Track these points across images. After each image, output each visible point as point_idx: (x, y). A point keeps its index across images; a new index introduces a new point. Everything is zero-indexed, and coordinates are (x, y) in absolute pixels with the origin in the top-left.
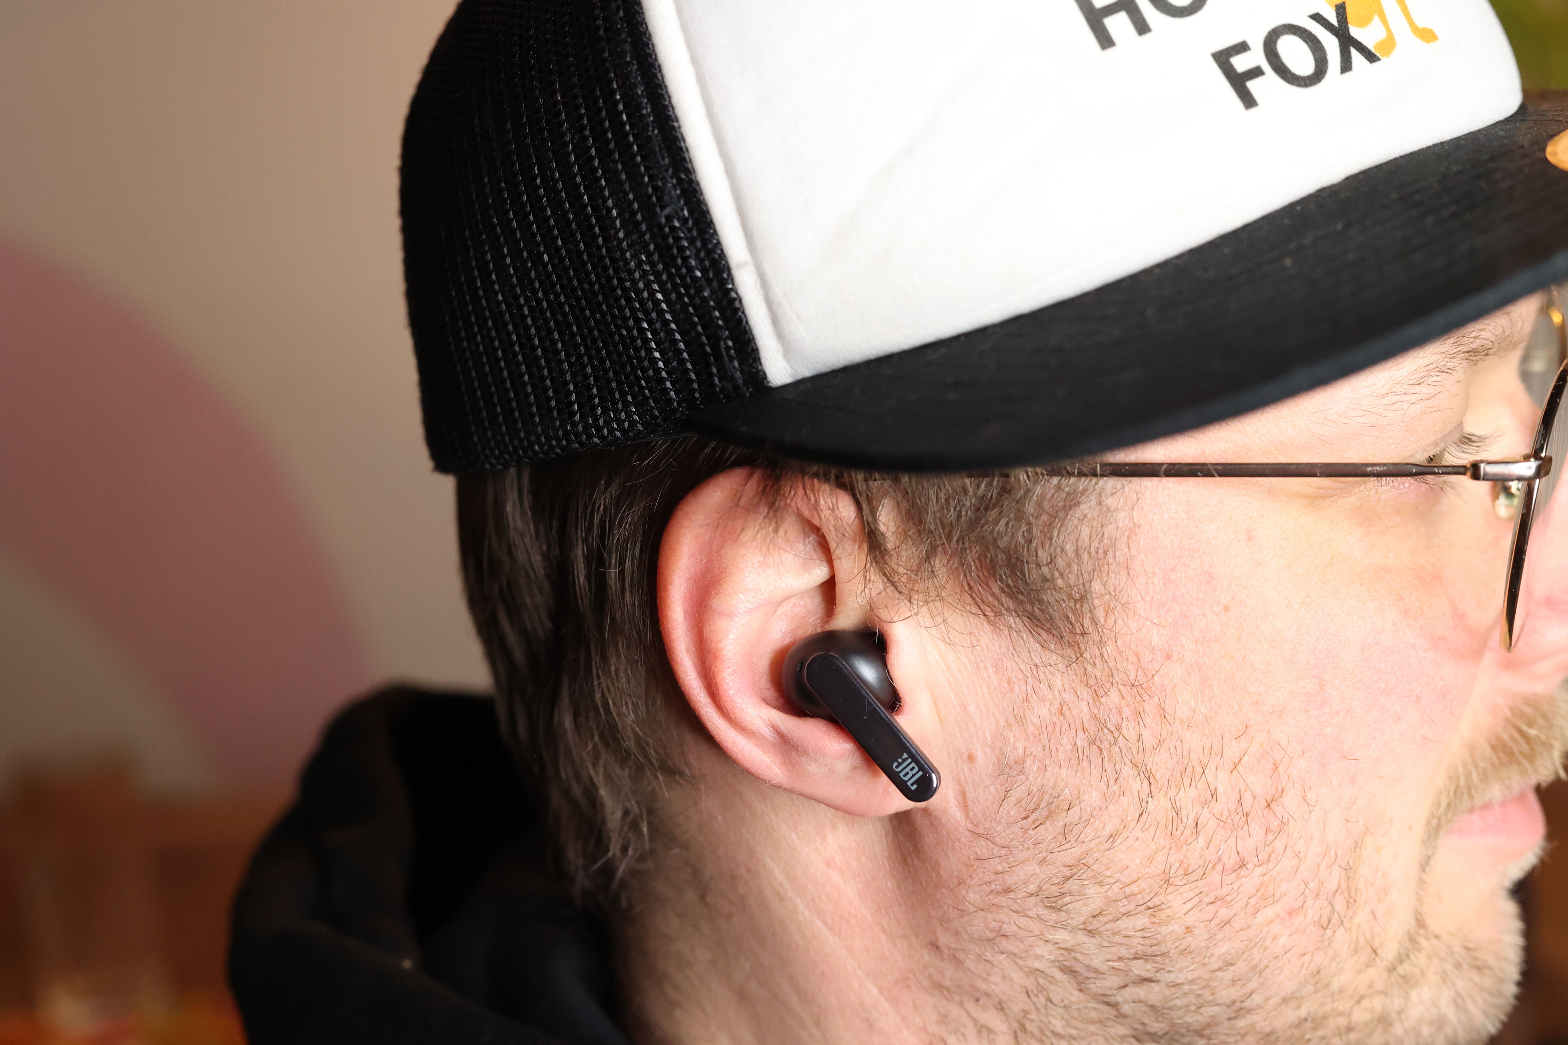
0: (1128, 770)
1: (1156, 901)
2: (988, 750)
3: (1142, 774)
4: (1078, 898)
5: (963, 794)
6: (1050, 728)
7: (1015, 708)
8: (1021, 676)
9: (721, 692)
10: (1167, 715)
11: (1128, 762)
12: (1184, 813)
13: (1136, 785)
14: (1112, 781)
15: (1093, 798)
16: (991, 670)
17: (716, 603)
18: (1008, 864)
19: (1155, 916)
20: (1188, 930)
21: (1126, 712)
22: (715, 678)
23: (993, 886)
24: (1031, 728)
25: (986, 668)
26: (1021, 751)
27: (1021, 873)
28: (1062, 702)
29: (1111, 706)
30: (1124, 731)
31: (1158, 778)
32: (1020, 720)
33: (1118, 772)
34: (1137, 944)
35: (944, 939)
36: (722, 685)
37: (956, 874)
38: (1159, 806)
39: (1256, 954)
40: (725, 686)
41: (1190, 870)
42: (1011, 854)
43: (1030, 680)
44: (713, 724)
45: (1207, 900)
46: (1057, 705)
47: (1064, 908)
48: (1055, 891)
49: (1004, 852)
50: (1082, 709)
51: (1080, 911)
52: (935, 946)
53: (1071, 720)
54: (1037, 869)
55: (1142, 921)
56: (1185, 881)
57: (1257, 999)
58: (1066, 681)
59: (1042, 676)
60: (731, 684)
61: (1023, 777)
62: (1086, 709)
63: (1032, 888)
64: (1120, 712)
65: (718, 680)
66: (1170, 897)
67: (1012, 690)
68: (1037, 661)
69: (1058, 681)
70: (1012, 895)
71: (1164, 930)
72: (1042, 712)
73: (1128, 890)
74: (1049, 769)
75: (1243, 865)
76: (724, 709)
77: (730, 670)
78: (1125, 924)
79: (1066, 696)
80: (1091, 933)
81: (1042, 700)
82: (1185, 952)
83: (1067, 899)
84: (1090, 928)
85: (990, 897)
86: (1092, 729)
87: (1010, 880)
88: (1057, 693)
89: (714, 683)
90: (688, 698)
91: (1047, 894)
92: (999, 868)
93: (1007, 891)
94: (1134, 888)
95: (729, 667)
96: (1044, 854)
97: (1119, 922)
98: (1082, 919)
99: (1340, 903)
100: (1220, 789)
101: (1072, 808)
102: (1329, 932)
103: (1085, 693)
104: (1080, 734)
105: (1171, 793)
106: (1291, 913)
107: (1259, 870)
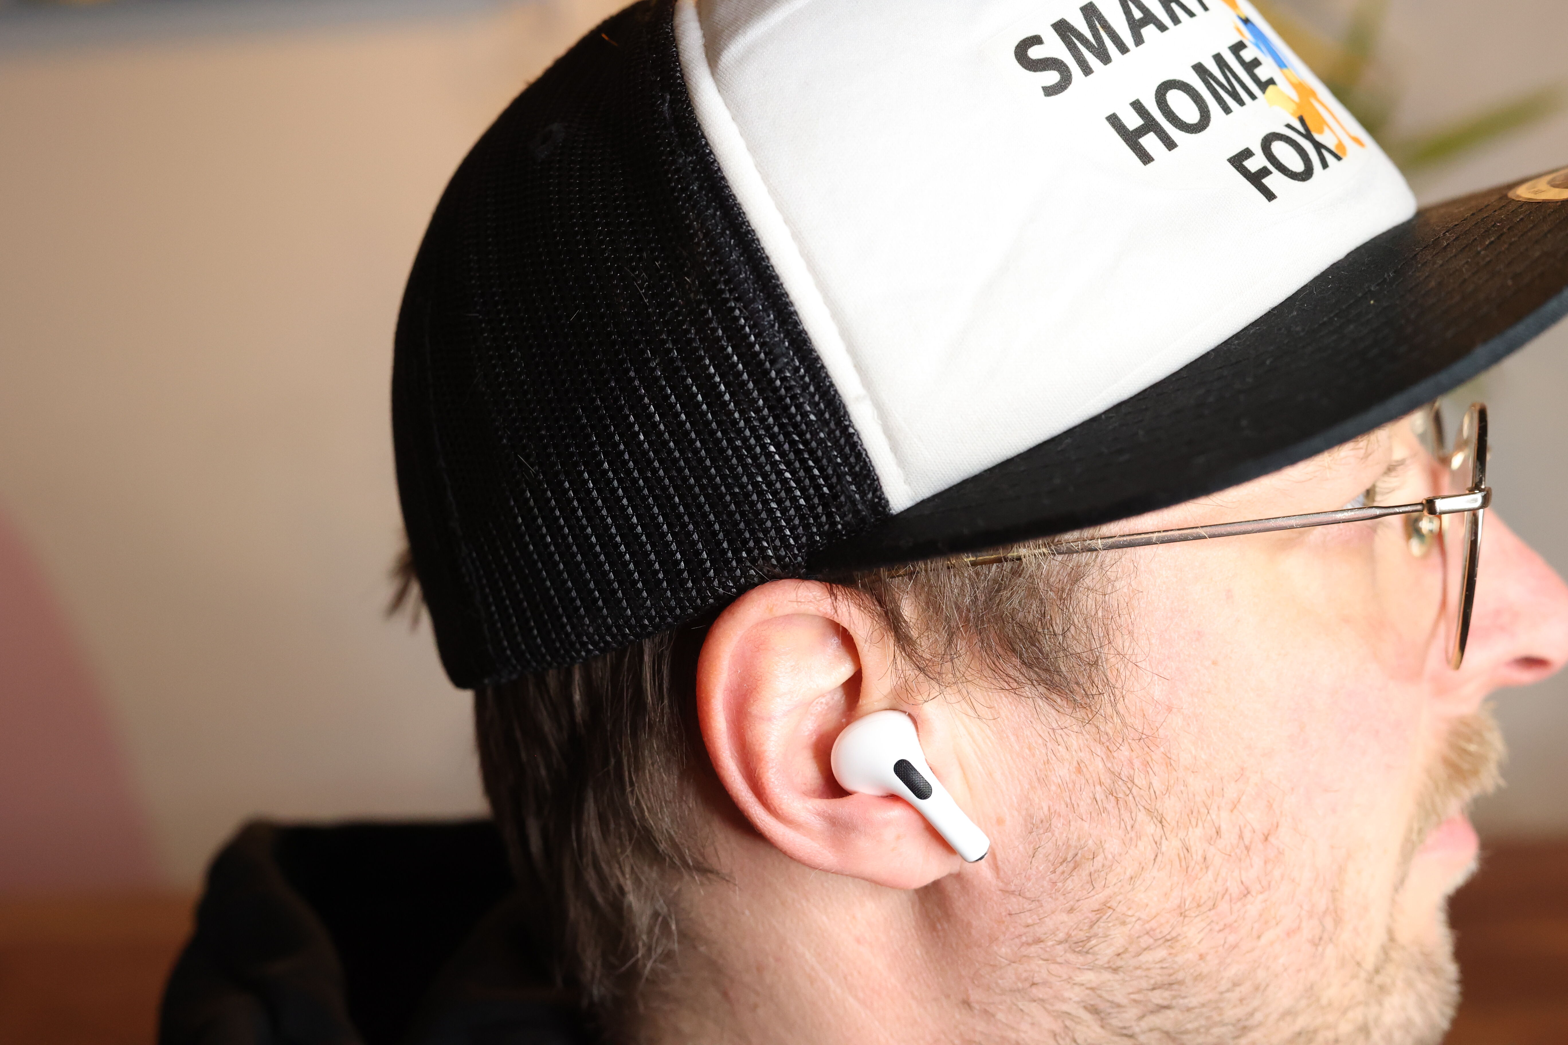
0: (1142, 816)
1: (1174, 934)
2: (1016, 813)
3: (1154, 819)
4: (1103, 939)
5: (994, 856)
6: (1070, 786)
7: (1038, 771)
8: (1040, 741)
9: (768, 791)
10: (1172, 762)
11: (1141, 808)
12: (1193, 850)
13: (1151, 828)
14: (1129, 828)
15: (1113, 846)
16: (1013, 739)
17: (755, 709)
18: (1038, 915)
19: (1172, 948)
20: (1202, 957)
21: (1137, 763)
22: (760, 779)
23: (1024, 939)
24: (1053, 788)
25: (1008, 737)
26: (1046, 812)
27: (1050, 923)
28: (1079, 761)
29: (1122, 759)
30: (1136, 781)
31: (1168, 820)
32: (1043, 781)
33: (1134, 819)
34: (1155, 977)
35: (975, 996)
36: (768, 784)
37: (988, 932)
38: (1172, 846)
39: (1261, 974)
40: (771, 785)
41: (1202, 901)
42: (1042, 906)
43: (1048, 744)
44: (763, 821)
45: (1217, 928)
46: (1075, 764)
47: (1091, 951)
48: (1082, 935)
49: (1033, 906)
50: (1097, 765)
51: (1105, 952)
52: (966, 1003)
53: (1088, 776)
54: (1064, 917)
55: (1161, 953)
56: (1197, 913)
57: (1259, 1016)
58: (1081, 741)
59: (1059, 739)
60: (776, 783)
61: (1049, 834)
62: (1101, 765)
63: (1061, 935)
64: (1131, 762)
65: (764, 780)
66: (1185, 929)
67: (1034, 756)
68: (1055, 725)
69: (1074, 741)
70: (1042, 945)
71: (1180, 959)
72: (1063, 772)
73: (1147, 926)
74: (1072, 823)
75: (1248, 891)
76: (771, 806)
77: (774, 770)
78: (1146, 957)
79: (1082, 755)
80: (1115, 970)
81: (1061, 760)
82: (1198, 978)
83: (1094, 942)
84: (1114, 966)
85: (1022, 949)
86: (1108, 782)
87: (1040, 931)
88: (1074, 753)
89: (759, 784)
90: (736, 800)
91: (1075, 939)
92: (1030, 921)
93: (1039, 941)
94: (1153, 924)
95: (773, 767)
96: (1071, 903)
97: (1141, 958)
98: (1106, 959)
99: (1329, 923)
100: (1224, 827)
101: (1097, 856)
102: (1320, 949)
103: (1099, 750)
104: (1098, 788)
105: (1182, 834)
106: (1289, 934)
107: (1261, 897)
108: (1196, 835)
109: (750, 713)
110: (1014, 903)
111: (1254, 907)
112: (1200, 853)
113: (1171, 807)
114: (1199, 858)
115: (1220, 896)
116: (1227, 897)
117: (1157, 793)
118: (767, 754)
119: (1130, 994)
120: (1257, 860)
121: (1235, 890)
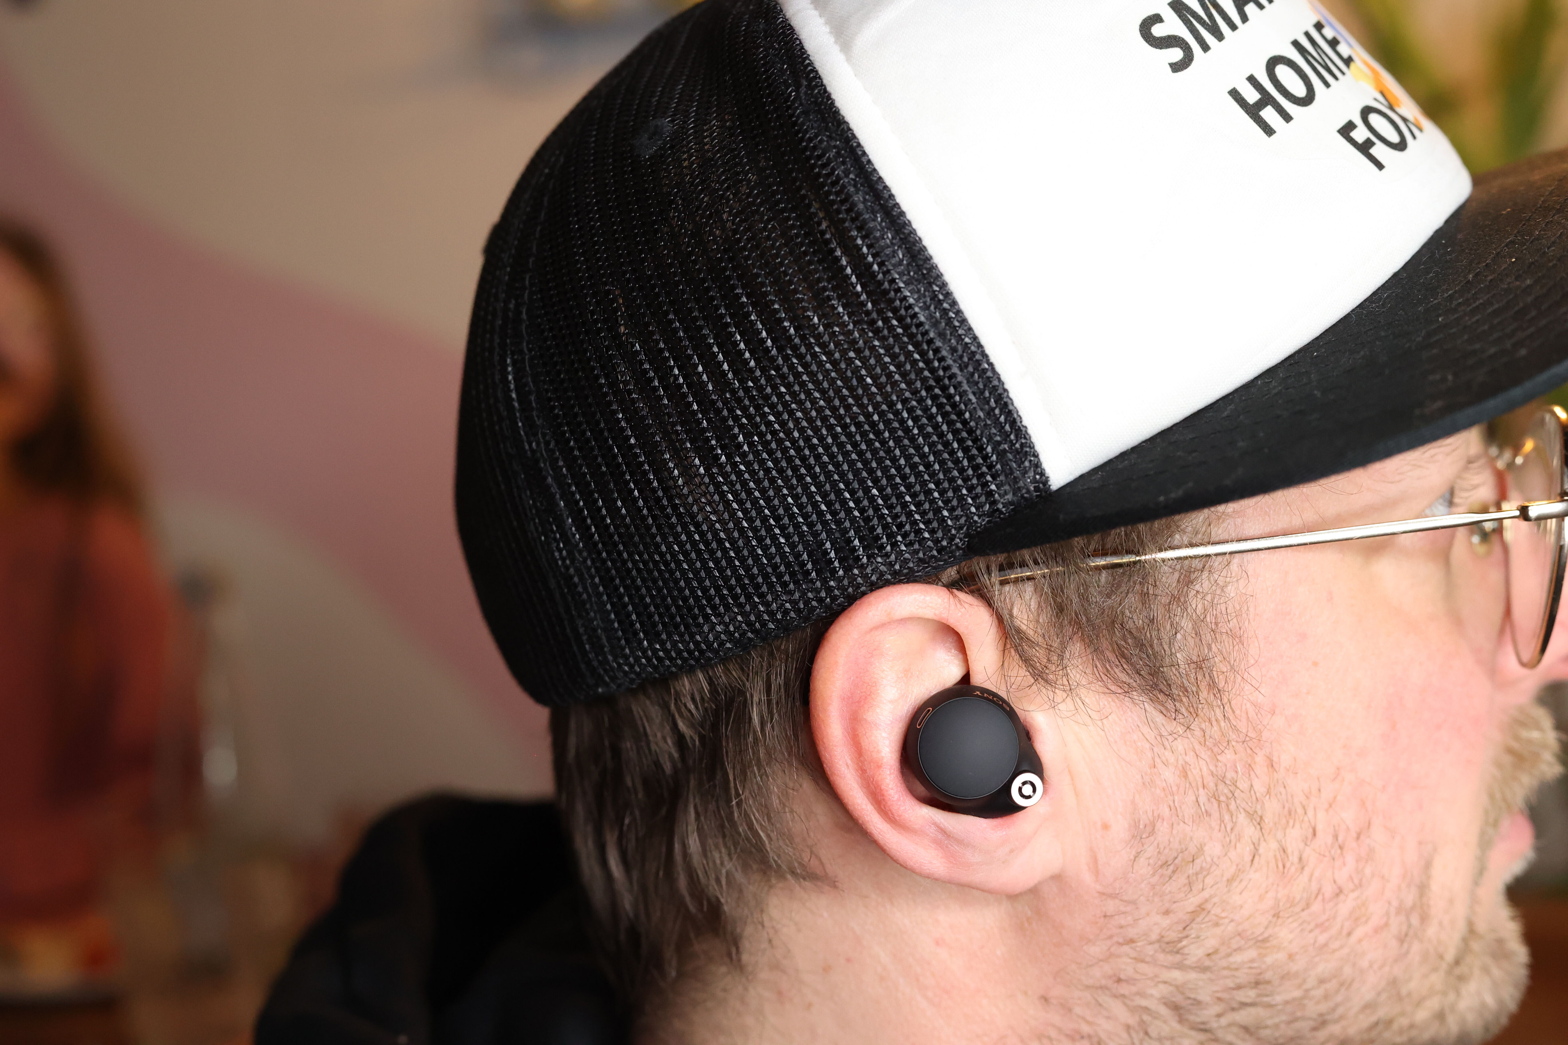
0: (1242, 818)
1: (1266, 935)
2: (1121, 819)
3: (1254, 821)
4: (1194, 940)
5: (1095, 860)
6: (1175, 789)
7: (1144, 776)
8: (1147, 746)
10: (1274, 764)
11: (1242, 810)
12: (1290, 851)
13: (1250, 831)
14: (1229, 830)
15: (1213, 849)
16: (1120, 743)
18: (1133, 917)
19: (1263, 948)
20: (1291, 957)
21: (1240, 766)
23: (1115, 939)
24: (1158, 792)
25: (1115, 742)
26: (1150, 816)
27: (1143, 924)
28: (1185, 765)
29: (1227, 762)
30: (1238, 784)
31: (1267, 822)
32: (1149, 785)
33: (1234, 822)
34: (1243, 977)
38: (1269, 848)
39: (1348, 971)
41: (1295, 902)
42: (1137, 908)
43: (1155, 748)
45: (1309, 928)
46: (1180, 767)
47: (1181, 951)
48: (1174, 936)
49: (1129, 908)
50: (1201, 768)
51: (1195, 953)
52: (1045, 999)
53: (1192, 779)
54: (1158, 918)
55: (1252, 953)
56: (1290, 913)
57: (1340, 1011)
58: (1185, 745)
59: (1166, 744)
61: (1152, 839)
62: (1205, 768)
63: (1154, 937)
64: (1234, 765)
66: (1278, 929)
67: (1140, 760)
68: (1163, 731)
69: (1179, 744)
70: (1133, 945)
71: (1269, 960)
72: (1169, 775)
73: (1240, 928)
74: (1175, 826)
75: (1341, 891)
78: (1238, 958)
79: (1187, 759)
80: (1203, 970)
81: (1166, 764)
82: (1286, 977)
83: (1184, 943)
84: (1203, 966)
85: (1113, 949)
86: (1211, 785)
87: (1132, 933)
88: (1179, 756)
91: (1166, 940)
92: (1123, 922)
93: (1130, 941)
94: (1246, 925)
96: (1168, 905)
97: (1230, 958)
98: (1195, 959)
99: (1415, 920)
100: (1319, 828)
101: (1197, 858)
102: (1406, 945)
103: (1204, 754)
104: (1201, 791)
105: (1280, 835)
106: (1377, 931)
107: (1352, 896)
108: (1294, 837)
109: (866, 720)
110: (1110, 905)
111: (1345, 907)
112: (1296, 854)
113: (1271, 809)
114: (1296, 860)
115: (1313, 896)
116: (1320, 897)
117: (1258, 795)
119: (1217, 992)
120: (1350, 859)
121: (1328, 890)
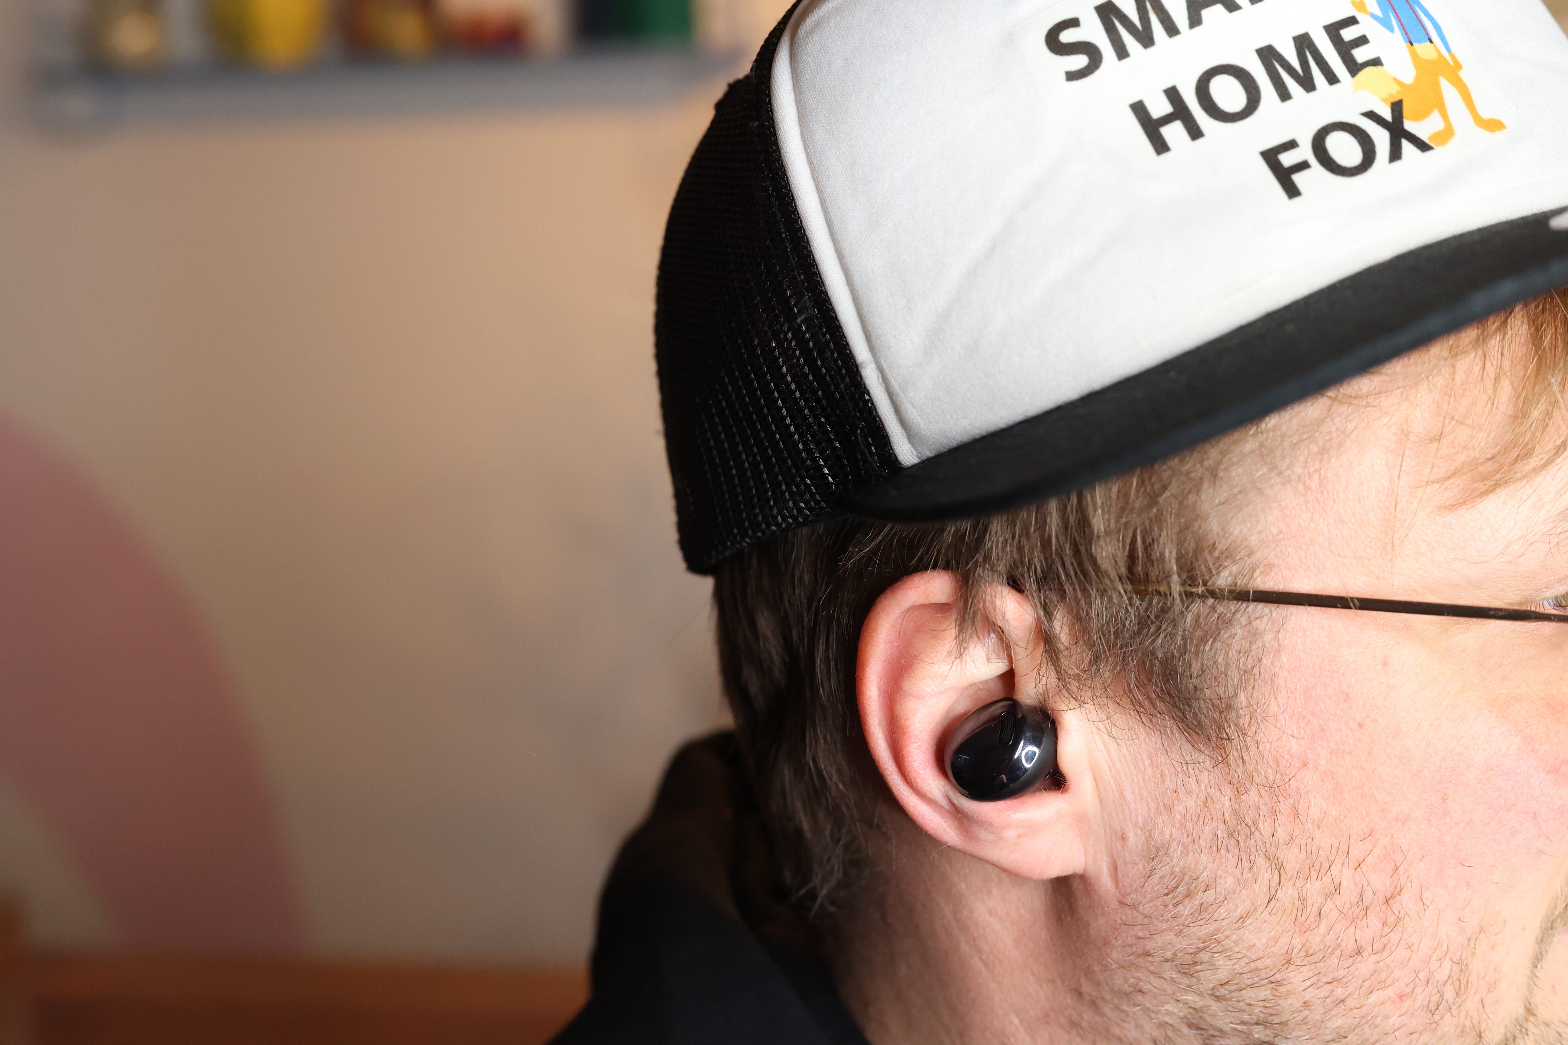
0: (1261, 862)
1: (1278, 977)
2: (1139, 832)
3: (1273, 866)
4: (1208, 967)
5: (1115, 867)
6: (1195, 818)
7: (1166, 797)
8: (1172, 770)
9: (907, 764)
10: (1299, 816)
11: (1261, 854)
12: (1309, 902)
13: (1268, 875)
14: (1246, 870)
15: (1228, 883)
16: (1147, 762)
17: (908, 685)
18: (1150, 932)
19: (1276, 990)
20: (1306, 1004)
21: (1263, 810)
22: (902, 751)
23: (1134, 949)
24: (1178, 817)
25: (1142, 760)
26: (1167, 837)
27: (1159, 941)
28: (1207, 796)
29: (1251, 804)
30: (1261, 826)
31: (1287, 870)
32: (1170, 809)
33: (1252, 862)
34: (1259, 1012)
35: (1087, 987)
36: (908, 758)
37: (1103, 935)
39: (1368, 1030)
40: (910, 759)
41: (1311, 952)
42: (1152, 923)
43: (1180, 775)
44: (899, 790)
45: (1325, 980)
46: (1202, 798)
47: (1195, 975)
48: (1188, 959)
49: (1146, 921)
50: (1224, 803)
51: (1208, 979)
52: (1078, 992)
53: (1214, 812)
54: (1174, 939)
55: (1264, 993)
56: (1305, 962)
58: (1212, 778)
59: (1191, 772)
60: (916, 758)
61: (1168, 859)
62: (1227, 803)
63: (1169, 954)
64: (1258, 809)
65: (904, 753)
66: (1291, 974)
67: (1164, 782)
68: (1188, 758)
69: (1204, 777)
70: (1150, 958)
71: (1283, 1002)
72: (1189, 803)
73: (1253, 965)
74: (1191, 853)
75: (1359, 952)
76: (908, 778)
77: (916, 745)
79: (1211, 791)
80: (1218, 998)
81: (1189, 792)
82: (1302, 1023)
83: (1199, 968)
84: (1218, 994)
86: (1232, 822)
87: (1149, 945)
88: (1203, 788)
89: (901, 755)
90: (877, 765)
91: (1181, 961)
92: (1141, 934)
93: (1147, 954)
94: (1260, 964)
95: (915, 743)
96: (1181, 927)
97: (1243, 992)
98: (1211, 986)
100: (1344, 885)
101: (1209, 890)
103: (1227, 789)
104: (1222, 826)
105: (1299, 884)
107: (1374, 958)
108: (1314, 889)
109: (902, 688)
110: (1128, 915)
111: (1365, 966)
112: (1316, 906)
113: (1292, 858)
114: (1315, 910)
115: (1330, 949)
116: (1338, 952)
118: (910, 729)
119: (1233, 1023)
120: (1374, 922)
121: (1351, 946)
